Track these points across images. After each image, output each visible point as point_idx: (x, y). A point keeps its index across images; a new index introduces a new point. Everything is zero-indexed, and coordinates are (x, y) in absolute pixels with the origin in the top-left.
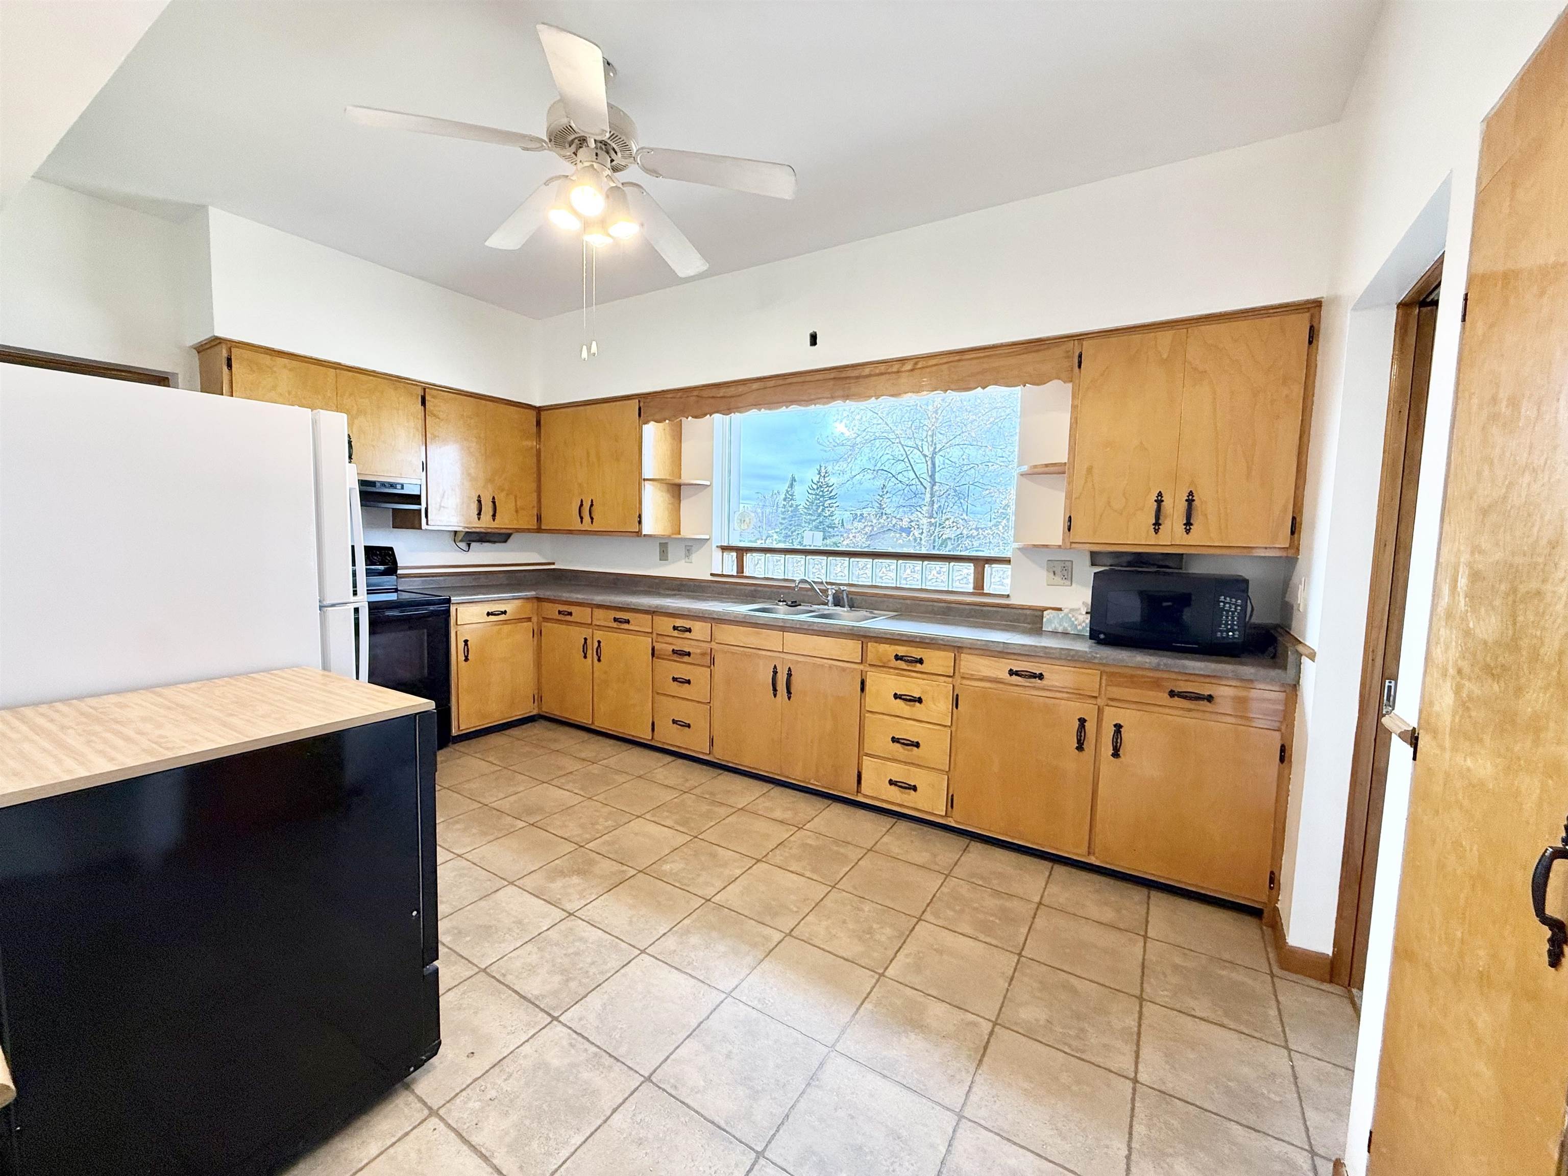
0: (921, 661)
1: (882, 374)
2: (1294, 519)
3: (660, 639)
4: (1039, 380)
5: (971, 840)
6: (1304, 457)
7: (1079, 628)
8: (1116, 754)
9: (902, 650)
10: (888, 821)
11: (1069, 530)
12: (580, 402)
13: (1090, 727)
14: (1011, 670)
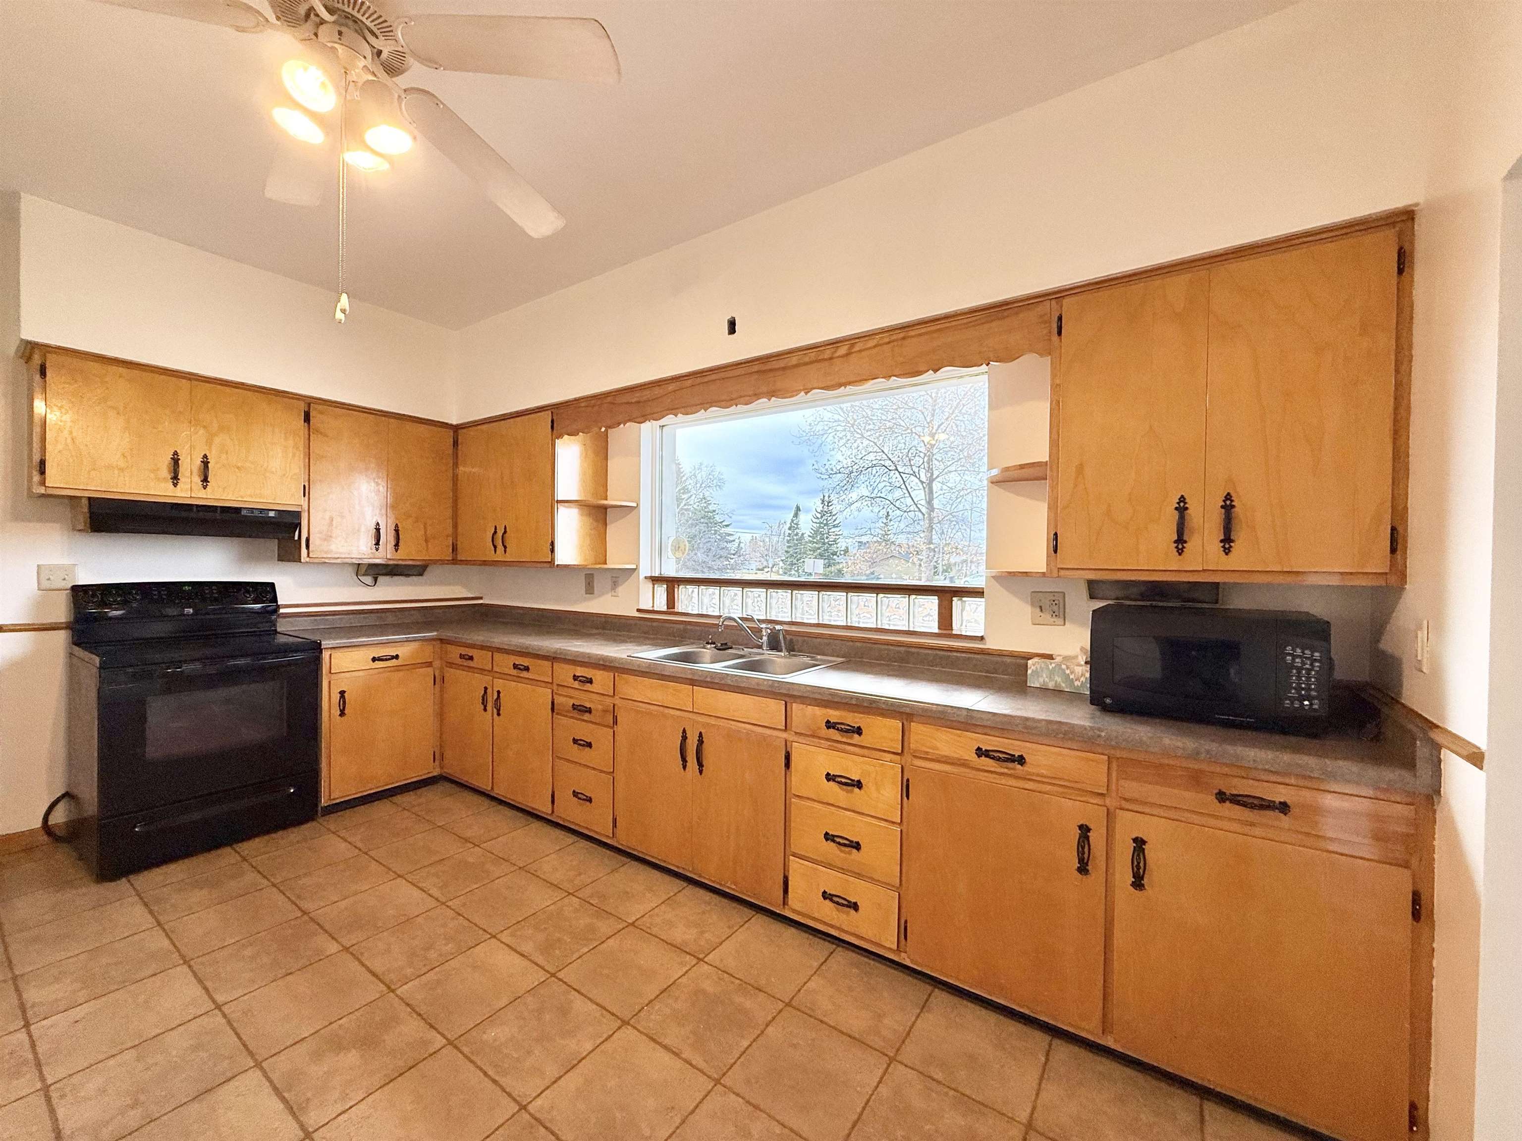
0: (859, 731)
1: (811, 363)
2: (1393, 529)
3: (562, 691)
4: (1007, 356)
5: (935, 987)
6: (1404, 438)
7: (1077, 683)
8: (1138, 883)
9: (835, 715)
10: (824, 948)
11: (1055, 551)
12: (496, 417)
13: (1097, 838)
14: (979, 749)
